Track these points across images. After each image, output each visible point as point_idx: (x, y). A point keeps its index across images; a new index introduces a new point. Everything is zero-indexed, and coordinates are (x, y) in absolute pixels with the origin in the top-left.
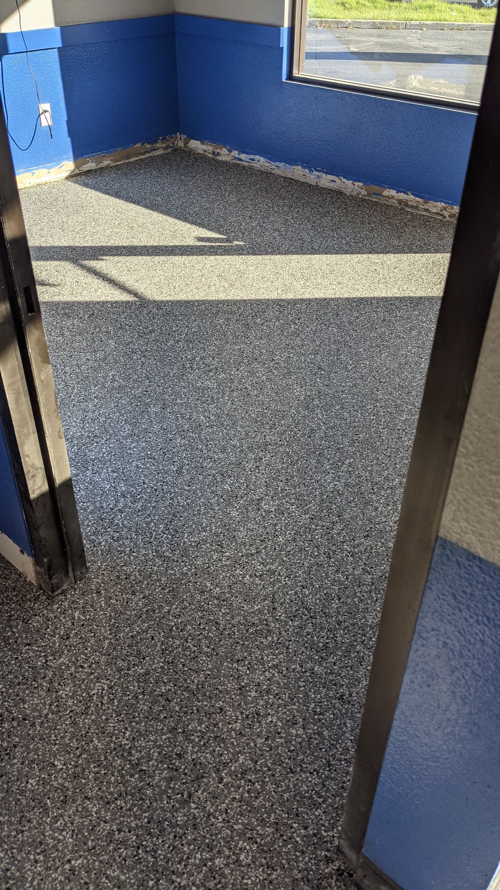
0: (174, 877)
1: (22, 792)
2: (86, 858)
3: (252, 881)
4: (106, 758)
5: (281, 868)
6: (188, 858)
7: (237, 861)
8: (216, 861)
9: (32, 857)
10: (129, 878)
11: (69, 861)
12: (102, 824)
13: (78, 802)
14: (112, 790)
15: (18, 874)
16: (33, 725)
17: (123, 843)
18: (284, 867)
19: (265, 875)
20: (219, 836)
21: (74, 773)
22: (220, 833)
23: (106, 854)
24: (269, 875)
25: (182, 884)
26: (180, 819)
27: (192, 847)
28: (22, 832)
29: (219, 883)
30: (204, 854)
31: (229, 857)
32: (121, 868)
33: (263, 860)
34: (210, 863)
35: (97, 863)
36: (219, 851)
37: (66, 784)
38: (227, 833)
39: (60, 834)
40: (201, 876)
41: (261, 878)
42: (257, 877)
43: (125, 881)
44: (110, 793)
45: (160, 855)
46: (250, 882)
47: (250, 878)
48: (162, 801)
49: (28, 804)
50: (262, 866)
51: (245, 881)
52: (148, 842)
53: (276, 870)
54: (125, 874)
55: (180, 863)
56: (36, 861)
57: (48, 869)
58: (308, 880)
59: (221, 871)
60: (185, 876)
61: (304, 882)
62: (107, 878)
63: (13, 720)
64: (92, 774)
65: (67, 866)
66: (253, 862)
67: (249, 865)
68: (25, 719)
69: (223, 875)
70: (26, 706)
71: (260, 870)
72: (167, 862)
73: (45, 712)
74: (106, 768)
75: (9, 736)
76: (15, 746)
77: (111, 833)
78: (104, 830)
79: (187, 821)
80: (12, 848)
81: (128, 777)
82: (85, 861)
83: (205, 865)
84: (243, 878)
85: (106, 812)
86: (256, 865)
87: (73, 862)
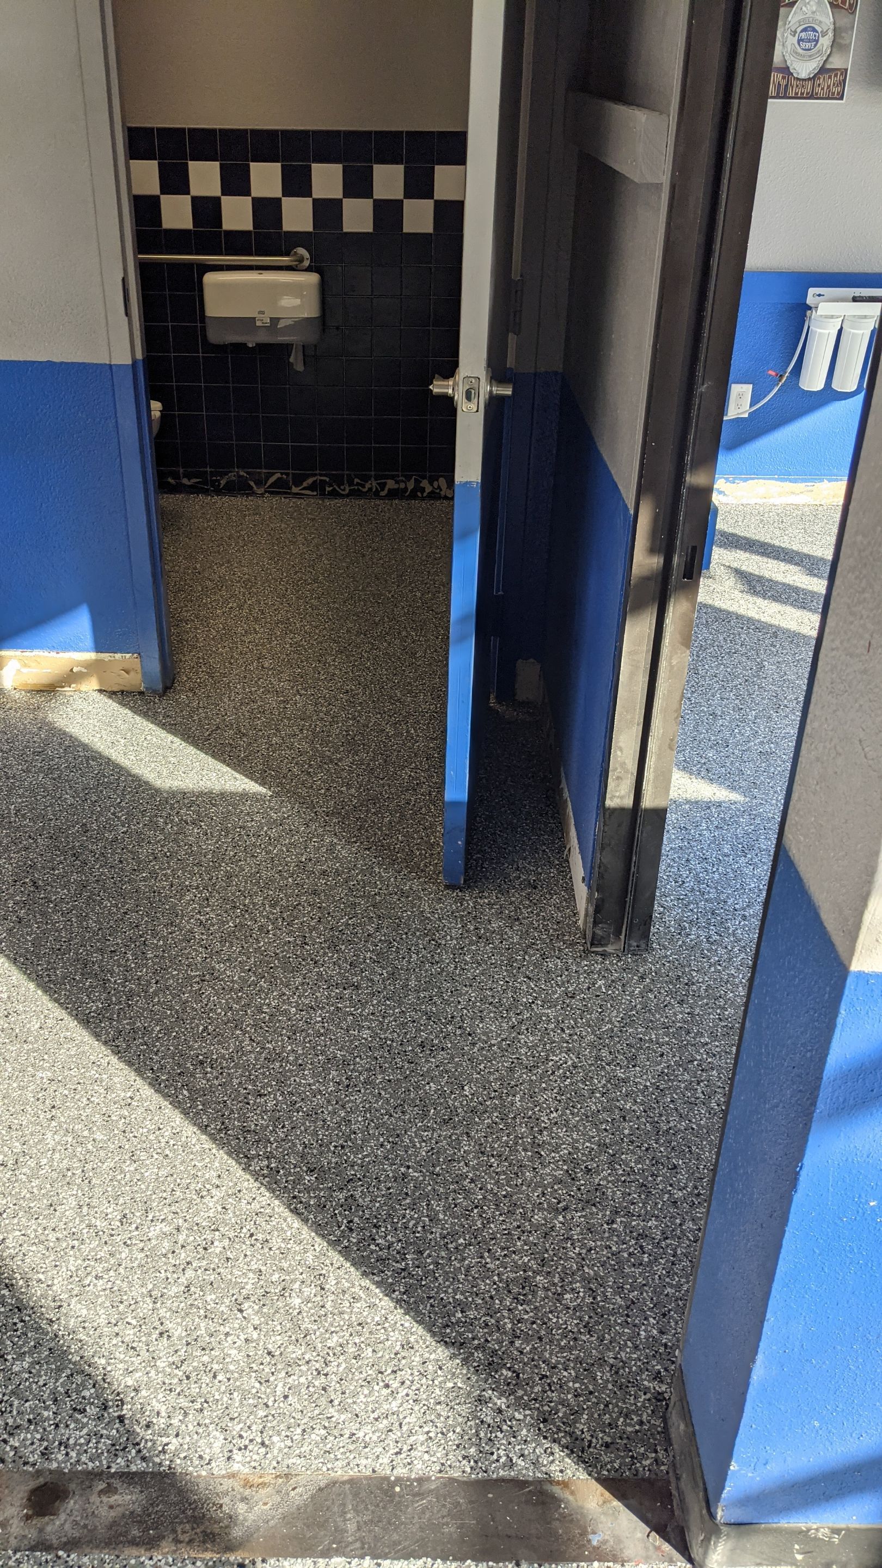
0: (486, 1254)
1: (418, 1088)
2: (424, 1176)
3: (557, 1321)
4: (515, 1118)
5: (598, 1338)
6: (514, 1252)
7: (559, 1294)
8: (538, 1278)
9: (382, 1140)
10: (446, 1222)
11: (408, 1167)
12: (462, 1164)
13: (458, 1132)
14: (496, 1146)
15: (359, 1142)
16: (474, 1044)
17: (467, 1193)
18: (602, 1341)
19: (576, 1330)
20: (562, 1262)
21: (475, 1108)
22: (565, 1261)
23: (444, 1187)
24: (581, 1333)
25: (488, 1266)
26: (538, 1218)
27: (526, 1247)
28: (391, 1116)
29: (524, 1295)
30: (532, 1262)
31: (555, 1285)
32: (447, 1208)
33: (587, 1317)
34: (530, 1273)
35: (429, 1188)
36: (549, 1272)
37: (459, 1111)
38: (572, 1266)
39: (420, 1143)
40: (512, 1275)
41: (569, 1328)
42: (565, 1323)
43: (441, 1220)
44: (492, 1148)
45: (490, 1228)
46: (554, 1320)
47: (558, 1318)
48: (533, 1191)
49: (413, 1100)
50: (581, 1320)
51: (550, 1316)
52: (489, 1211)
53: (592, 1336)
54: (446, 1215)
55: (503, 1249)
56: (382, 1145)
57: (386, 1158)
58: (617, 1373)
59: (536, 1288)
60: (498, 1262)
61: (611, 1370)
62: (428, 1205)
63: (460, 1028)
64: (490, 1121)
65: (403, 1169)
66: (574, 1309)
67: (569, 1308)
68: (470, 1035)
69: (534, 1293)
70: (481, 1026)
71: (575, 1322)
72: (492, 1239)
73: (493, 1042)
74: (507, 1125)
75: (445, 1038)
76: (443, 1049)
77: (464, 1177)
78: (459, 1169)
79: (543, 1225)
80: (372, 1121)
81: (520, 1149)
82: (421, 1178)
83: (525, 1271)
84: (551, 1312)
85: (474, 1157)
86: (574, 1314)
87: (411, 1170)
